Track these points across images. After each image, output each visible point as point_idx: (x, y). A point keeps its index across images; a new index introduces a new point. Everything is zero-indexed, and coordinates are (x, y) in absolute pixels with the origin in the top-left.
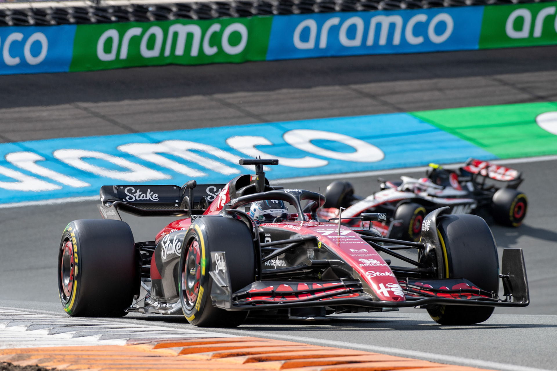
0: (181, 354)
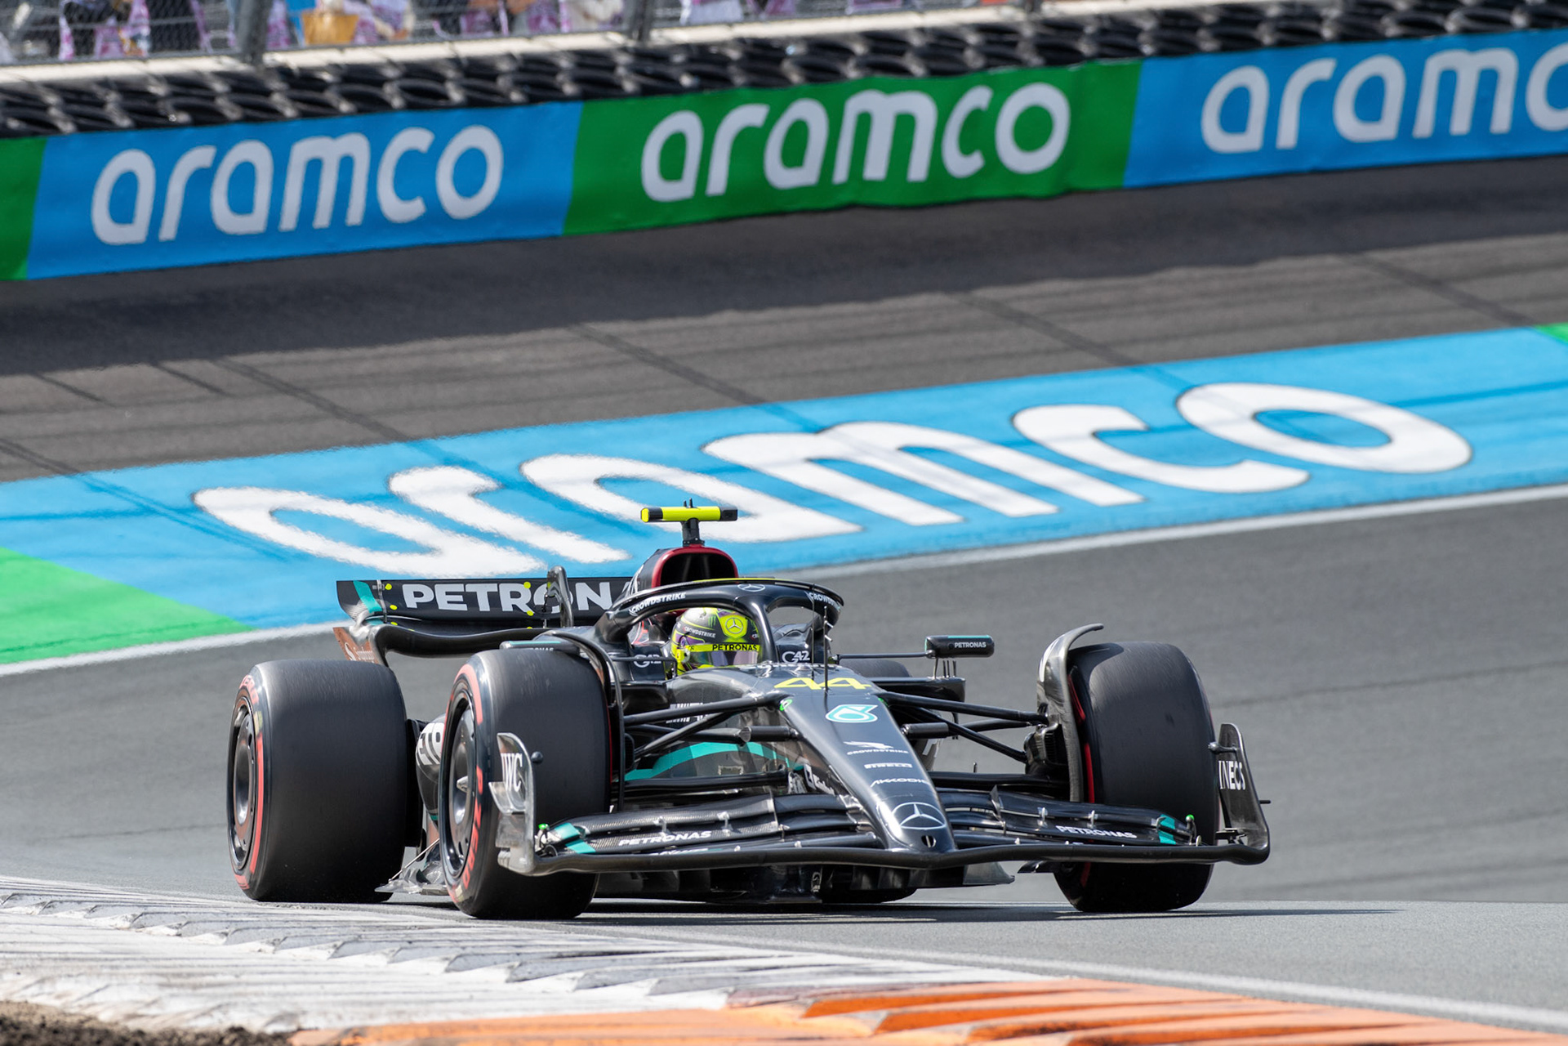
0: (880, 1032)
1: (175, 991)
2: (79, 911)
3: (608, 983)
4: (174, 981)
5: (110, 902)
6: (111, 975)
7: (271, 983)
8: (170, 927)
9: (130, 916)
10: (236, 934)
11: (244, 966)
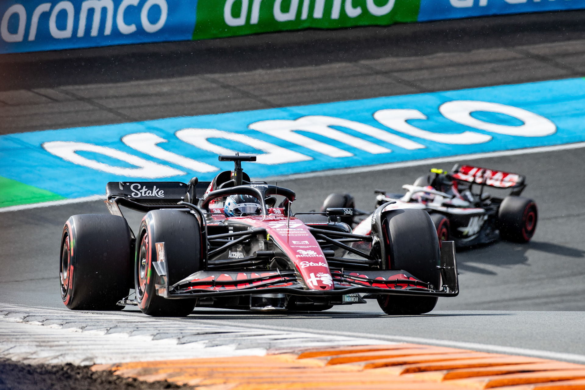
0: (328, 365)
1: (43, 348)
2: (2, 315)
3: (218, 345)
4: (42, 344)
5: (14, 311)
6: (16, 342)
7: (82, 345)
8: (39, 322)
9: (22, 317)
10: (67, 324)
11: (70, 338)
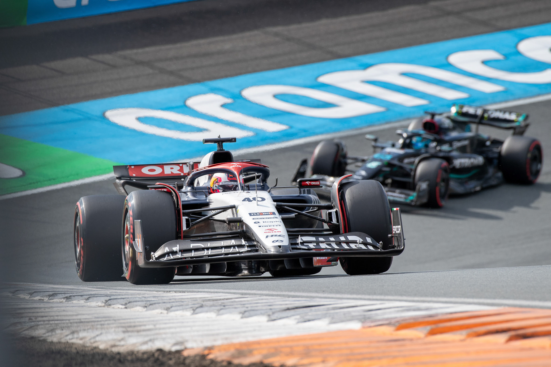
0: (429, 335)
1: (130, 334)
2: (82, 300)
3: (310, 320)
4: (129, 329)
5: (95, 295)
6: (102, 329)
7: (170, 328)
8: (122, 305)
9: (104, 301)
10: (150, 306)
11: (156, 321)
